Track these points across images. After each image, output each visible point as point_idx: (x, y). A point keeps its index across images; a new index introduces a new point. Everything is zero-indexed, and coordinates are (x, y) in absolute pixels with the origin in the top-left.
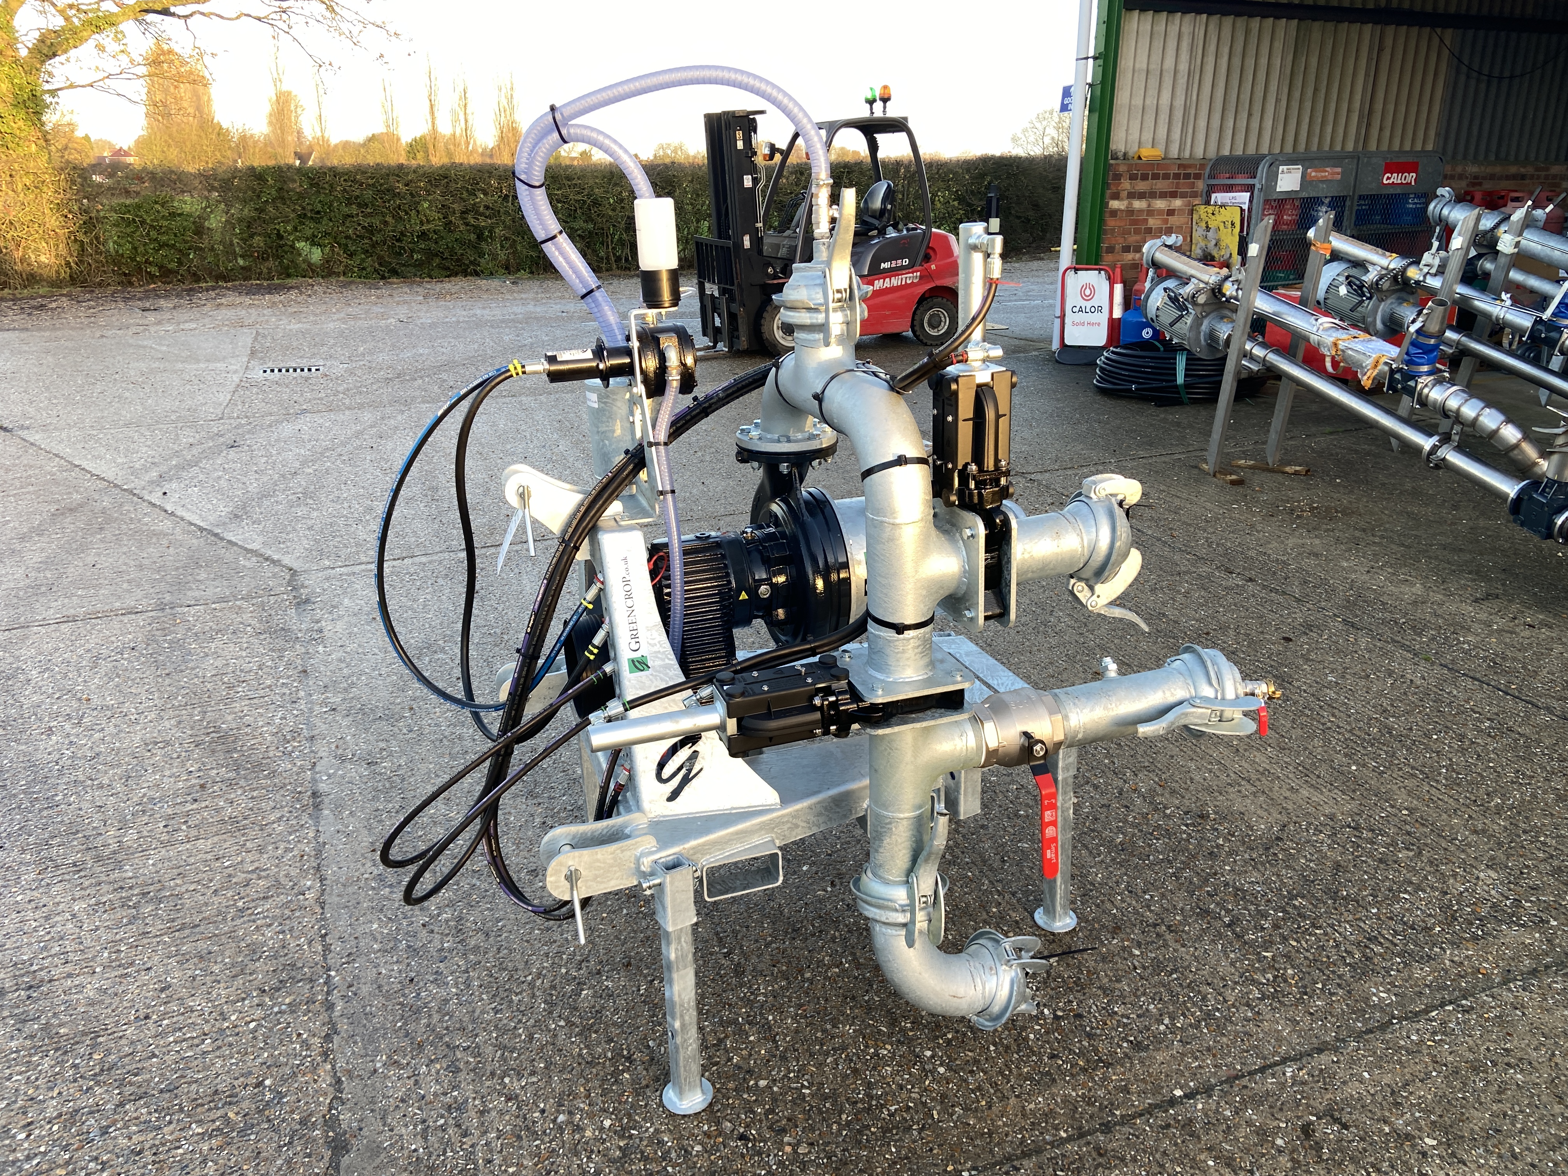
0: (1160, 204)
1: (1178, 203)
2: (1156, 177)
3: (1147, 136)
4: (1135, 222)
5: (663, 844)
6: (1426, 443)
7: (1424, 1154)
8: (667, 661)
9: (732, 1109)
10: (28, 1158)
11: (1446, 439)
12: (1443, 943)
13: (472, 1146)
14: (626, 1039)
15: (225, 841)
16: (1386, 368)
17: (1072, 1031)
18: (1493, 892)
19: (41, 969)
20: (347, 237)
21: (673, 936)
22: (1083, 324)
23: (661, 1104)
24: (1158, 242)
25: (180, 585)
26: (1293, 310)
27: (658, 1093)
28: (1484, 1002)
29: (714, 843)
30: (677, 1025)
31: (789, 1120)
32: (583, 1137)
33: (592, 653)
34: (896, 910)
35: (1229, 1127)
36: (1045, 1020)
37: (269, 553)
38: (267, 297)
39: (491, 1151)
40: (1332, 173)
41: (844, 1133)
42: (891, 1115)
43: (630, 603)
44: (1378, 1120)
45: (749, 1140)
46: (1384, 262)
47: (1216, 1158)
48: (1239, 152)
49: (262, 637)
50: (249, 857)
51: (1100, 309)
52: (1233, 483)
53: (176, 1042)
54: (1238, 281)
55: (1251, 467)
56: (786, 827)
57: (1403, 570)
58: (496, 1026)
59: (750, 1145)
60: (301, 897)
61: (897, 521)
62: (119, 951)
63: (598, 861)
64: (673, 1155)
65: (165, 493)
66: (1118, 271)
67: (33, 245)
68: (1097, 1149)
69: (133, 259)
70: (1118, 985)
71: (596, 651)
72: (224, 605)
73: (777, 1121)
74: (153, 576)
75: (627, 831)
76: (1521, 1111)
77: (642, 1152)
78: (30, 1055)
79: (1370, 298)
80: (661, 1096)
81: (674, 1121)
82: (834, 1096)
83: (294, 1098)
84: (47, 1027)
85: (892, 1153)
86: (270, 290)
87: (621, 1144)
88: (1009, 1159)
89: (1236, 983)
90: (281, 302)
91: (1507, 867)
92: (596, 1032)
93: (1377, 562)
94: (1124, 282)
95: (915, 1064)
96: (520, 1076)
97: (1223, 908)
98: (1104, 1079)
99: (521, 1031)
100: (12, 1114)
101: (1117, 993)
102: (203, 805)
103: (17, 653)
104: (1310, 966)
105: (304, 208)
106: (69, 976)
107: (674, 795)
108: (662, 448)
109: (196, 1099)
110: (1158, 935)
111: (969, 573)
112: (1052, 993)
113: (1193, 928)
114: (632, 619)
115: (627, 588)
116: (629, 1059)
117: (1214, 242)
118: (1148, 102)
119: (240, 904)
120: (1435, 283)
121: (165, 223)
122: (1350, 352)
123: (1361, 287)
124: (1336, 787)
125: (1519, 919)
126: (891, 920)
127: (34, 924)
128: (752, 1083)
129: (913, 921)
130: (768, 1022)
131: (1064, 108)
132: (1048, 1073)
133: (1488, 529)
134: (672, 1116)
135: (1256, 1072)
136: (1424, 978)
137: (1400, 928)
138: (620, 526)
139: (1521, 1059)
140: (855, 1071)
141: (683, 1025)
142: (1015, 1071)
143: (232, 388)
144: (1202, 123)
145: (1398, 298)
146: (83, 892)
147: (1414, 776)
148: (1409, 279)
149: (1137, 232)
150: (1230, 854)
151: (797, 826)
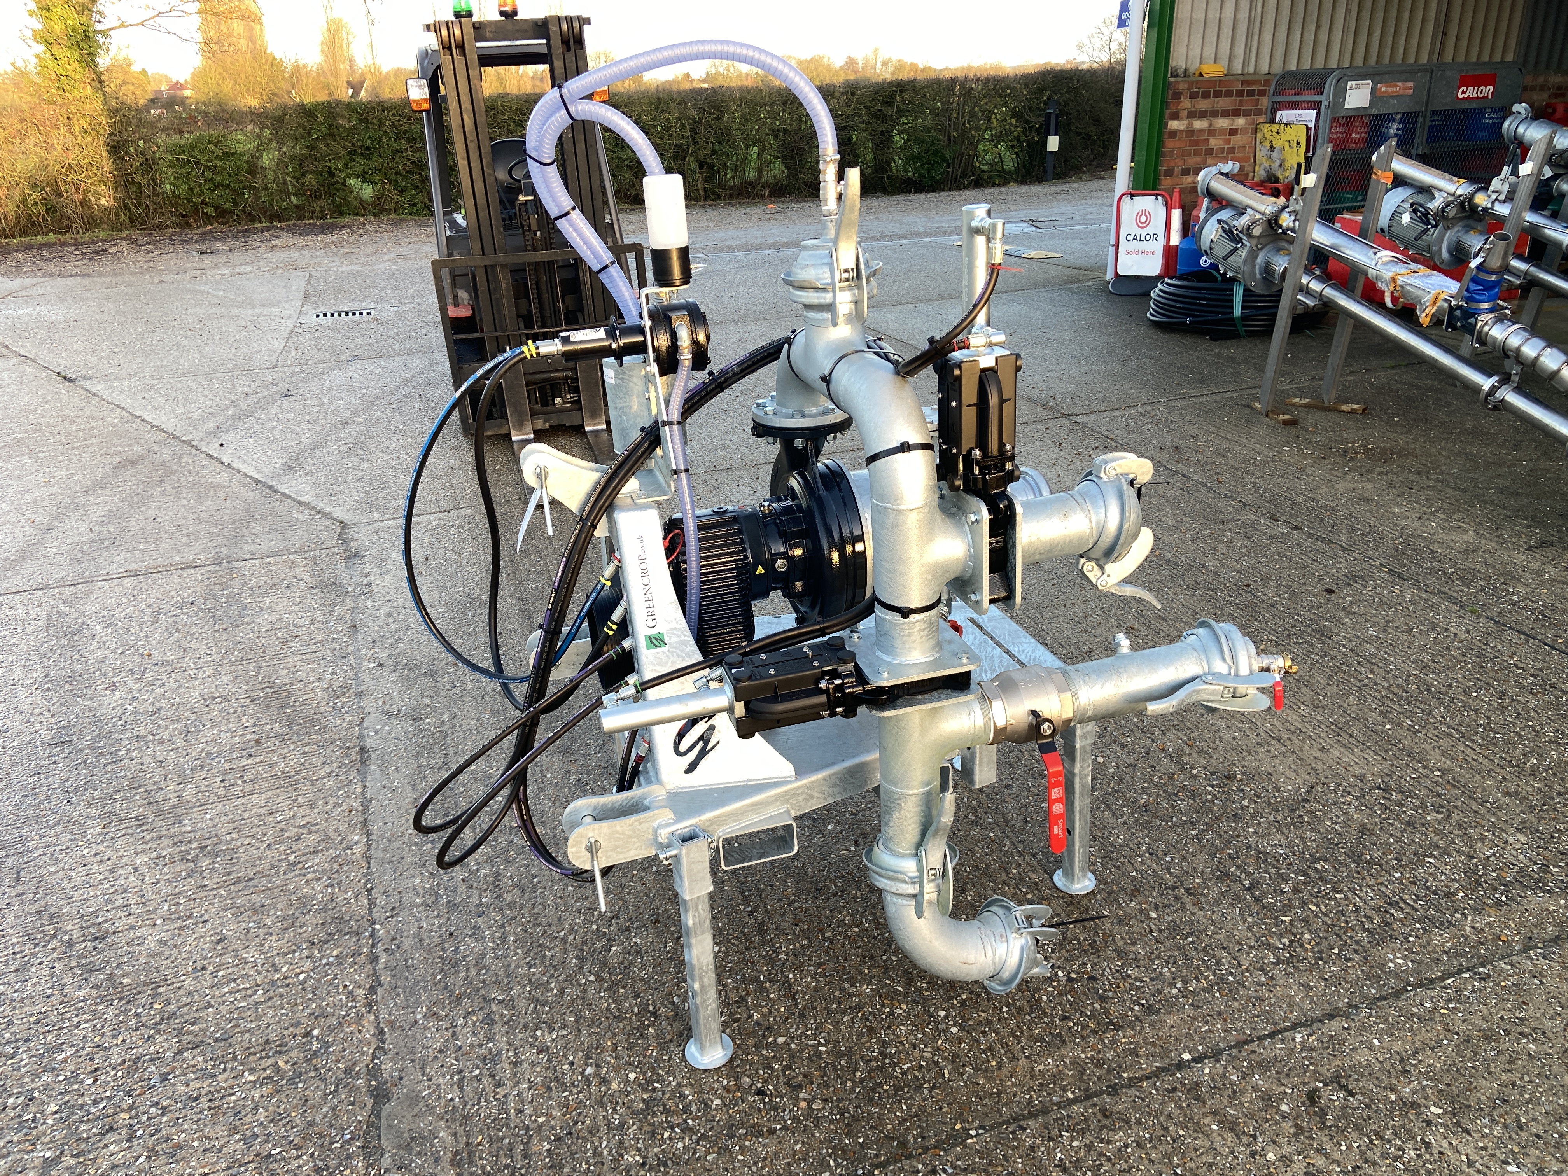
0: (1222, 123)
1: (1241, 122)
2: (1217, 94)
3: (1209, 52)
4: (1196, 143)
5: (680, 816)
6: (1487, 383)
7: (1429, 1123)
8: (683, 638)
9: (751, 1065)
10: (95, 1102)
11: (1505, 380)
12: (1465, 908)
13: (505, 1096)
14: (652, 995)
15: (279, 796)
16: (1446, 305)
17: (1085, 994)
18: (1521, 857)
19: (106, 921)
20: (397, 173)
21: (690, 904)
22: (1137, 253)
23: (683, 1059)
24: (1214, 170)
25: (236, 539)
26: (1351, 243)
27: (681, 1048)
28: (1502, 970)
29: (729, 815)
30: (697, 986)
31: (805, 1076)
32: (609, 1089)
33: (610, 629)
34: (906, 882)
35: (1235, 1092)
36: (1058, 982)
37: (320, 505)
38: (320, 237)
39: (522, 1102)
40: (1403, 88)
41: (858, 1090)
42: (904, 1073)
43: (646, 580)
44: (1385, 1088)
45: (766, 1095)
46: (1451, 188)
47: (1220, 1122)
48: (1306, 66)
49: (314, 591)
50: (301, 812)
51: (1155, 237)
52: (1286, 423)
53: (231, 993)
54: (1295, 212)
55: (1306, 406)
56: (801, 798)
57: (1456, 516)
58: (530, 980)
59: (767, 1100)
60: (349, 852)
61: (901, 507)
62: (178, 904)
63: (617, 832)
64: (694, 1108)
65: (222, 445)
66: (1176, 196)
67: (93, 188)
68: (1103, 1111)
69: (190, 201)
70: (1132, 948)
71: (614, 627)
72: (278, 559)
73: (794, 1077)
74: (211, 530)
75: (646, 802)
76: (1531, 1082)
77: (664, 1105)
78: (96, 1004)
79: (1435, 226)
80: (684, 1051)
81: (696, 1075)
82: (850, 1052)
83: (340, 1047)
84: (111, 977)
85: (902, 1111)
86: (325, 229)
87: (645, 1097)
88: (1016, 1118)
89: (1251, 947)
90: (333, 242)
91: (1537, 831)
92: (624, 987)
93: (1430, 507)
94: (1183, 207)
95: (929, 1024)
96: (551, 1029)
97: (1244, 871)
98: (1112, 1042)
99: (553, 985)
100: (80, 1060)
101: (1132, 956)
102: (258, 759)
103: (82, 608)
104: (1327, 931)
105: (353, 145)
106: (132, 928)
107: (692, 768)
108: (675, 427)
109: (248, 1048)
110: (1177, 898)
111: (975, 557)
112: (1067, 955)
113: (1213, 891)
114: (648, 596)
115: (643, 566)
116: (654, 1014)
117: (1278, 163)
118: (1210, 15)
119: (292, 858)
120: (1503, 210)
121: (219, 163)
122: (1409, 288)
123: (1426, 214)
124: (1368, 747)
125: (1545, 884)
126: (900, 891)
127: (100, 877)
128: (771, 1039)
129: (921, 893)
130: (788, 981)
131: (1122, 23)
132: (1059, 1035)
133: (1548, 471)
134: (694, 1070)
135: (1265, 1037)
136: (1443, 945)
137: (1422, 893)
138: (636, 504)
139: (1534, 1029)
140: (871, 1030)
141: (702, 987)
142: (1026, 1032)
143: (286, 334)
144: (1267, 37)
145: (1465, 227)
146: (144, 846)
147: (1450, 735)
148: (1478, 206)
149: (1197, 153)
150: (1254, 816)
151: (812, 797)
